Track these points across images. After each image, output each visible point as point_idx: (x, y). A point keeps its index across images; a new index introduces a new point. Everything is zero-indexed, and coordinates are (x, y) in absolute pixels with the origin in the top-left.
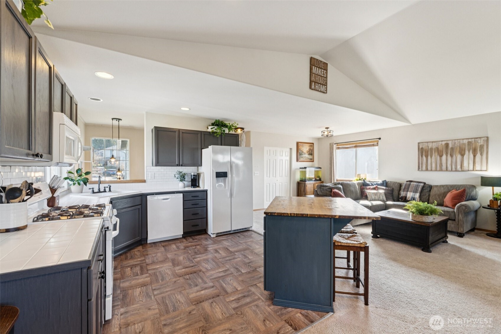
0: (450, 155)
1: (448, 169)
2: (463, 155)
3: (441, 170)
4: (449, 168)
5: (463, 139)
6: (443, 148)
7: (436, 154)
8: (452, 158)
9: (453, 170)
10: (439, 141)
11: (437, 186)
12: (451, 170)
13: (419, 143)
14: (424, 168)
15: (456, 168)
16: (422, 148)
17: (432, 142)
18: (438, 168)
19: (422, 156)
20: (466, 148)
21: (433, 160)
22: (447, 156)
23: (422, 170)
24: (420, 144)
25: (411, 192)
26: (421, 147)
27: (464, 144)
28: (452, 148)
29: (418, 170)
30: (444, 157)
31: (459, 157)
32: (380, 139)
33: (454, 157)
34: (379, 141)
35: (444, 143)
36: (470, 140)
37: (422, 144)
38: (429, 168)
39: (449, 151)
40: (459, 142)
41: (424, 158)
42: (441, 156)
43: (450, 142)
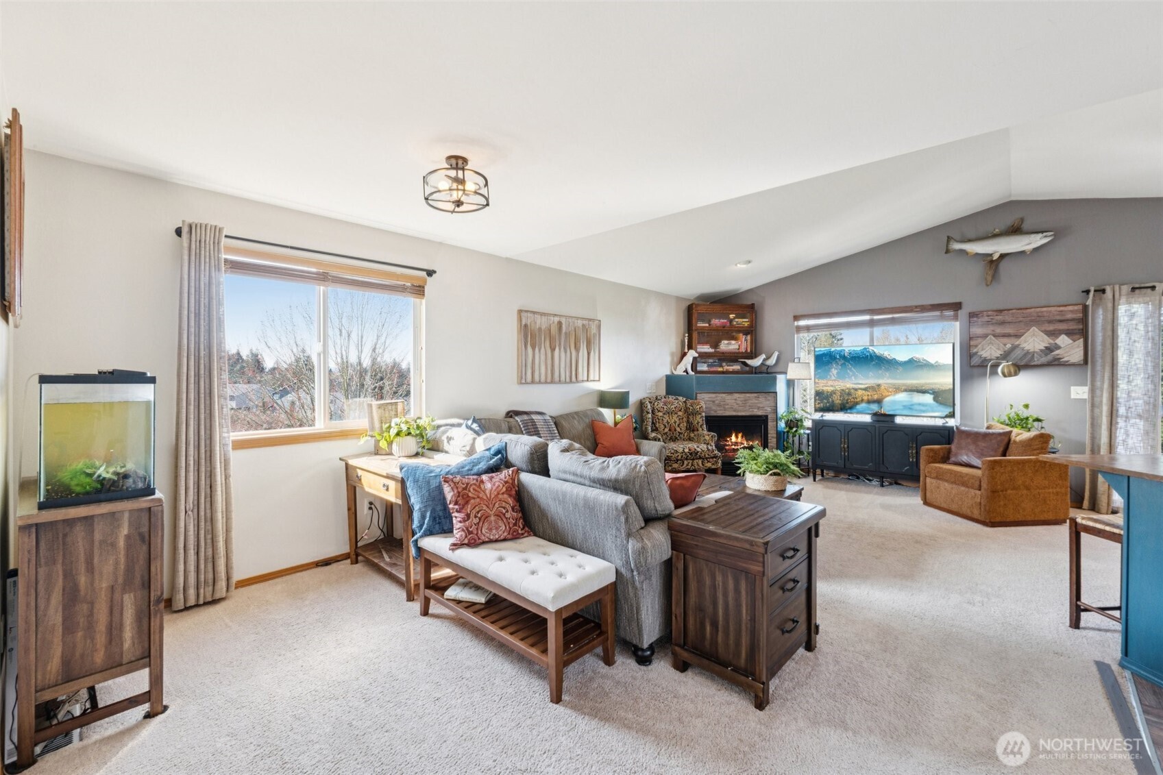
0: (564, 348)
1: (562, 380)
2: (577, 350)
3: (552, 382)
5: (578, 318)
6: (555, 332)
7: (547, 343)
8: (566, 356)
9: (568, 381)
10: (550, 315)
12: (565, 381)
13: (520, 312)
14: (529, 377)
15: (572, 377)
16: (526, 326)
17: (541, 314)
18: (549, 379)
19: (527, 347)
20: (580, 337)
21: (543, 357)
22: (560, 350)
23: (526, 383)
24: (523, 314)
26: (523, 323)
27: (578, 328)
28: (565, 334)
29: (518, 383)
30: (557, 352)
31: (574, 353)
32: (430, 273)
33: (568, 352)
34: (429, 279)
35: (556, 319)
36: (584, 322)
37: (525, 314)
38: (537, 378)
39: (563, 340)
40: (572, 323)
41: (531, 350)
42: (553, 350)
43: (563, 320)
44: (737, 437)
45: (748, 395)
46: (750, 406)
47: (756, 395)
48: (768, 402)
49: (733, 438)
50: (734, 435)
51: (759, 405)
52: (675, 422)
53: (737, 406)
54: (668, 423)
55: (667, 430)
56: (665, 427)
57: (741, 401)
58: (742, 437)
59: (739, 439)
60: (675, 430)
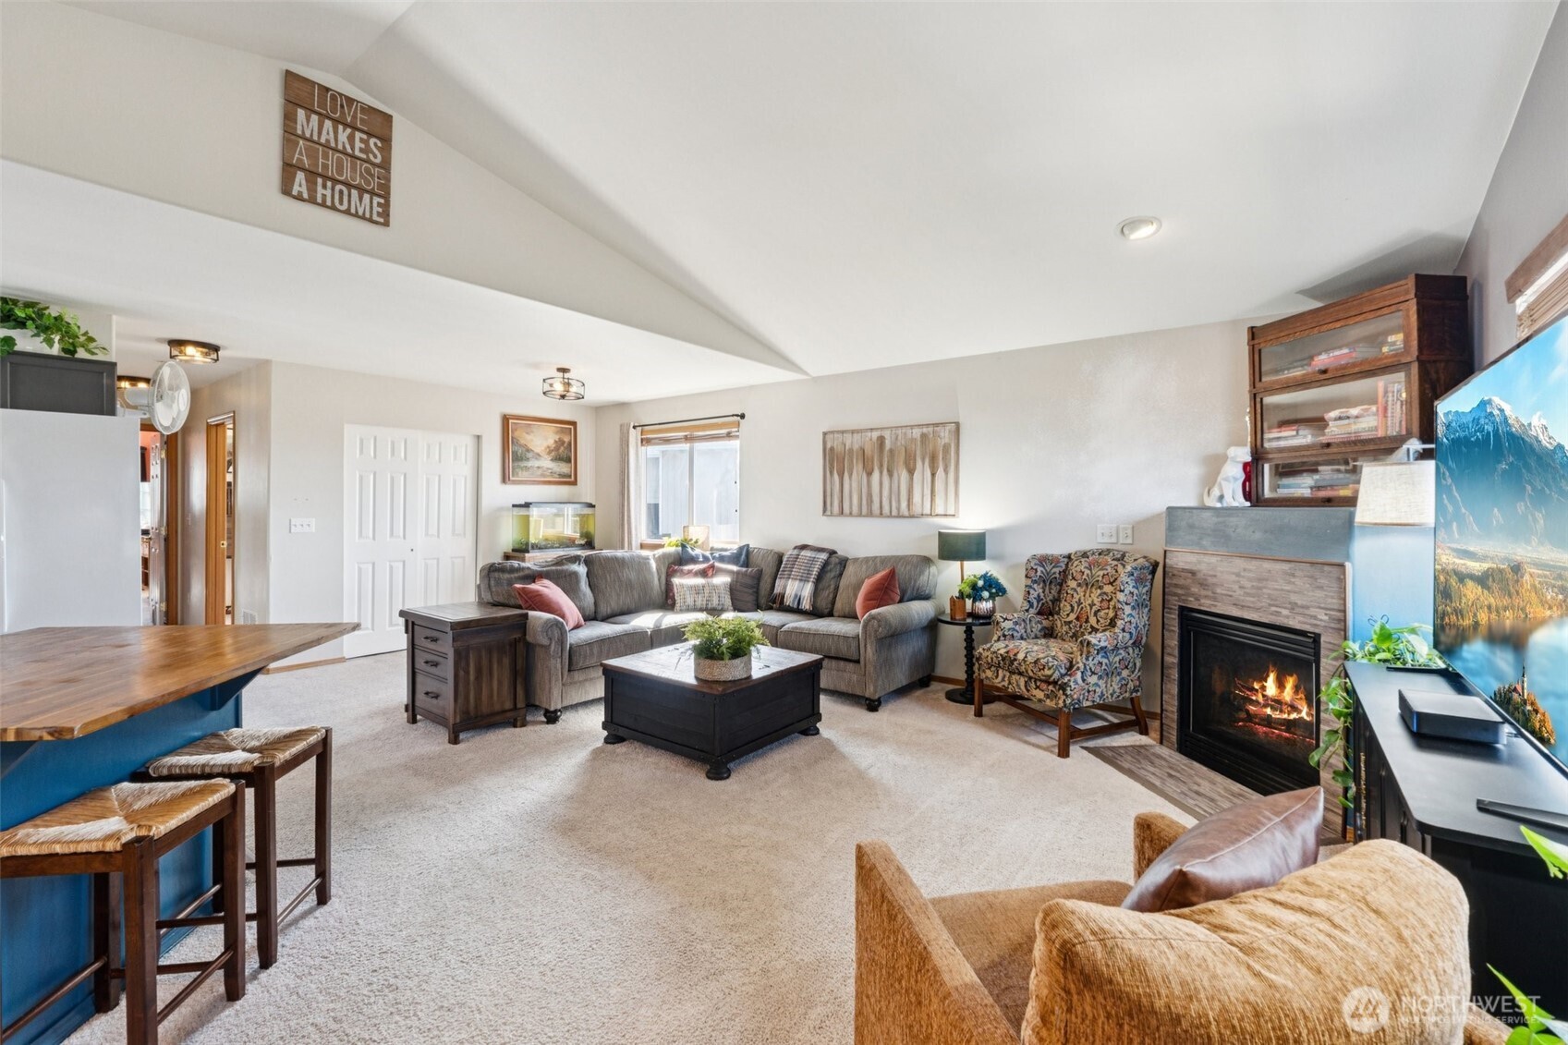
0: (888, 471)
1: (884, 512)
2: (911, 472)
3: (870, 514)
4: (886, 510)
5: (912, 427)
6: (873, 451)
7: (861, 466)
8: (891, 480)
9: (893, 514)
10: (866, 430)
11: (856, 560)
12: (889, 514)
13: (825, 434)
14: (836, 509)
15: (898, 509)
16: (832, 449)
17: (853, 432)
18: (865, 511)
19: (831, 473)
20: (918, 453)
21: (855, 485)
22: (881, 473)
23: (831, 515)
24: (827, 436)
25: (796, 579)
26: (829, 446)
27: (913, 440)
28: (891, 451)
29: (823, 515)
30: (876, 475)
31: (904, 475)
32: (742, 416)
33: (895, 475)
34: (742, 421)
35: (875, 435)
36: (925, 430)
37: (831, 436)
38: (846, 509)
39: (886, 459)
40: (905, 434)
41: (836, 476)
42: (869, 474)
43: (887, 434)
44: (1281, 685)
45: (1267, 565)
46: (1270, 597)
47: (1286, 567)
48: (1319, 594)
49: (1271, 687)
50: (1272, 678)
51: (1294, 598)
52: (1092, 605)
53: (1240, 592)
54: (1079, 603)
55: (1072, 617)
56: (1072, 611)
57: (1250, 580)
58: (1297, 689)
59: (1288, 694)
60: (1087, 621)
